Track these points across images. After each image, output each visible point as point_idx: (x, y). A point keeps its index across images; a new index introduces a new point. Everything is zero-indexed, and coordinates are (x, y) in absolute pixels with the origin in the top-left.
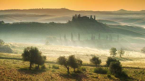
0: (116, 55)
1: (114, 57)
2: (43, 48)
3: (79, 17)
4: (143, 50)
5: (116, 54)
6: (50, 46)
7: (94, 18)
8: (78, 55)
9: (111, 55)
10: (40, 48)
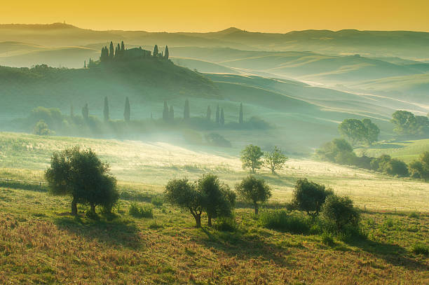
0: (259, 168)
1: (254, 172)
2: (36, 145)
3: (121, 50)
4: (324, 153)
5: (260, 163)
6: (52, 139)
7: (164, 55)
8: (148, 168)
9: (244, 168)
10: (28, 146)
